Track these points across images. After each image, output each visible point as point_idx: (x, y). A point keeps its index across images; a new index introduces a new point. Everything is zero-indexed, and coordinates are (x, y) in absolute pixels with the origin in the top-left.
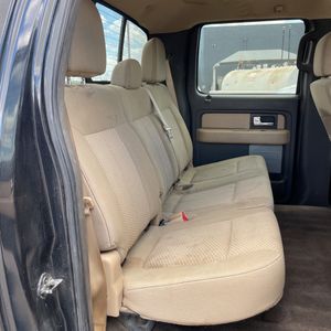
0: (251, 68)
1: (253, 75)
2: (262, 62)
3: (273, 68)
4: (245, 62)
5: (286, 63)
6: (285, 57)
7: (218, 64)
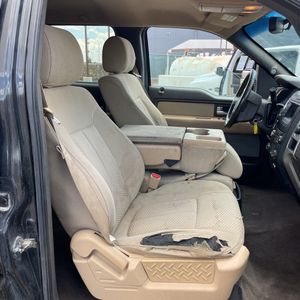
0: (195, 55)
1: (195, 62)
2: (204, 51)
3: (213, 57)
4: (190, 50)
5: (223, 53)
6: (224, 47)
7: (170, 51)
